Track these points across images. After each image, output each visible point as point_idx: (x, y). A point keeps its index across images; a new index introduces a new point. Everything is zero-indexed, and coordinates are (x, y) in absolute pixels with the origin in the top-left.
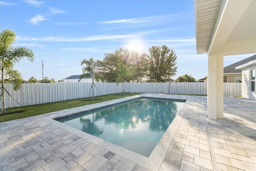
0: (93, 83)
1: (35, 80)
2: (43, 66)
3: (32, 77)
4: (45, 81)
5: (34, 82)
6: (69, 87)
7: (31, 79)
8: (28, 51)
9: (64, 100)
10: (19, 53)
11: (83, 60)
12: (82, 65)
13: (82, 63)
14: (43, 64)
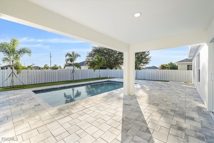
0: (73, 70)
1: (48, 67)
2: (51, 57)
3: (46, 65)
4: (55, 68)
5: (47, 68)
6: (60, 73)
7: (45, 66)
8: (28, 50)
9: (56, 81)
10: (23, 51)
11: (67, 53)
12: (66, 57)
13: (66, 56)
14: (51, 55)
